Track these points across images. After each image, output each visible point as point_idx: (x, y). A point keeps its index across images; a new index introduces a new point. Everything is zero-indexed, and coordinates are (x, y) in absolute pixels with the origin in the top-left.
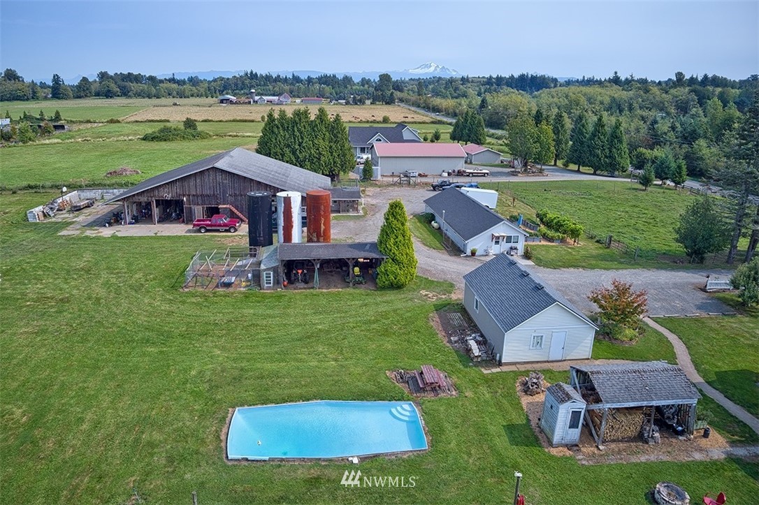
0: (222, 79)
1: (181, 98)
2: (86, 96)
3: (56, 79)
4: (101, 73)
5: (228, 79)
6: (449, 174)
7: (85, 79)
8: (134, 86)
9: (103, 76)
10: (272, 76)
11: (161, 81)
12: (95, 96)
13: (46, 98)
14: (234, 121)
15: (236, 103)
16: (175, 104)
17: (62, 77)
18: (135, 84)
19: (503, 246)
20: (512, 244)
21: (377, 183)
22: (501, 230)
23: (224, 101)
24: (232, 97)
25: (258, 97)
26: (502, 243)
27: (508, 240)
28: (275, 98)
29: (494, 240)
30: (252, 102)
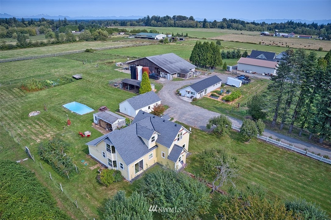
0: (275, 24)
1: (250, 31)
2: (214, 27)
3: (205, 20)
4: (224, 19)
5: (278, 24)
6: (266, 75)
7: (215, 21)
8: (235, 25)
11: (248, 23)
12: (218, 27)
13: (200, 27)
14: (248, 43)
15: (267, 35)
16: (242, 34)
17: (207, 19)
18: (236, 24)
19: (190, 95)
20: (193, 95)
21: (226, 72)
22: (189, 89)
23: (263, 34)
24: (267, 33)
25: (278, 34)
26: (190, 94)
27: (192, 93)
28: (286, 34)
29: (188, 92)
30: (274, 36)
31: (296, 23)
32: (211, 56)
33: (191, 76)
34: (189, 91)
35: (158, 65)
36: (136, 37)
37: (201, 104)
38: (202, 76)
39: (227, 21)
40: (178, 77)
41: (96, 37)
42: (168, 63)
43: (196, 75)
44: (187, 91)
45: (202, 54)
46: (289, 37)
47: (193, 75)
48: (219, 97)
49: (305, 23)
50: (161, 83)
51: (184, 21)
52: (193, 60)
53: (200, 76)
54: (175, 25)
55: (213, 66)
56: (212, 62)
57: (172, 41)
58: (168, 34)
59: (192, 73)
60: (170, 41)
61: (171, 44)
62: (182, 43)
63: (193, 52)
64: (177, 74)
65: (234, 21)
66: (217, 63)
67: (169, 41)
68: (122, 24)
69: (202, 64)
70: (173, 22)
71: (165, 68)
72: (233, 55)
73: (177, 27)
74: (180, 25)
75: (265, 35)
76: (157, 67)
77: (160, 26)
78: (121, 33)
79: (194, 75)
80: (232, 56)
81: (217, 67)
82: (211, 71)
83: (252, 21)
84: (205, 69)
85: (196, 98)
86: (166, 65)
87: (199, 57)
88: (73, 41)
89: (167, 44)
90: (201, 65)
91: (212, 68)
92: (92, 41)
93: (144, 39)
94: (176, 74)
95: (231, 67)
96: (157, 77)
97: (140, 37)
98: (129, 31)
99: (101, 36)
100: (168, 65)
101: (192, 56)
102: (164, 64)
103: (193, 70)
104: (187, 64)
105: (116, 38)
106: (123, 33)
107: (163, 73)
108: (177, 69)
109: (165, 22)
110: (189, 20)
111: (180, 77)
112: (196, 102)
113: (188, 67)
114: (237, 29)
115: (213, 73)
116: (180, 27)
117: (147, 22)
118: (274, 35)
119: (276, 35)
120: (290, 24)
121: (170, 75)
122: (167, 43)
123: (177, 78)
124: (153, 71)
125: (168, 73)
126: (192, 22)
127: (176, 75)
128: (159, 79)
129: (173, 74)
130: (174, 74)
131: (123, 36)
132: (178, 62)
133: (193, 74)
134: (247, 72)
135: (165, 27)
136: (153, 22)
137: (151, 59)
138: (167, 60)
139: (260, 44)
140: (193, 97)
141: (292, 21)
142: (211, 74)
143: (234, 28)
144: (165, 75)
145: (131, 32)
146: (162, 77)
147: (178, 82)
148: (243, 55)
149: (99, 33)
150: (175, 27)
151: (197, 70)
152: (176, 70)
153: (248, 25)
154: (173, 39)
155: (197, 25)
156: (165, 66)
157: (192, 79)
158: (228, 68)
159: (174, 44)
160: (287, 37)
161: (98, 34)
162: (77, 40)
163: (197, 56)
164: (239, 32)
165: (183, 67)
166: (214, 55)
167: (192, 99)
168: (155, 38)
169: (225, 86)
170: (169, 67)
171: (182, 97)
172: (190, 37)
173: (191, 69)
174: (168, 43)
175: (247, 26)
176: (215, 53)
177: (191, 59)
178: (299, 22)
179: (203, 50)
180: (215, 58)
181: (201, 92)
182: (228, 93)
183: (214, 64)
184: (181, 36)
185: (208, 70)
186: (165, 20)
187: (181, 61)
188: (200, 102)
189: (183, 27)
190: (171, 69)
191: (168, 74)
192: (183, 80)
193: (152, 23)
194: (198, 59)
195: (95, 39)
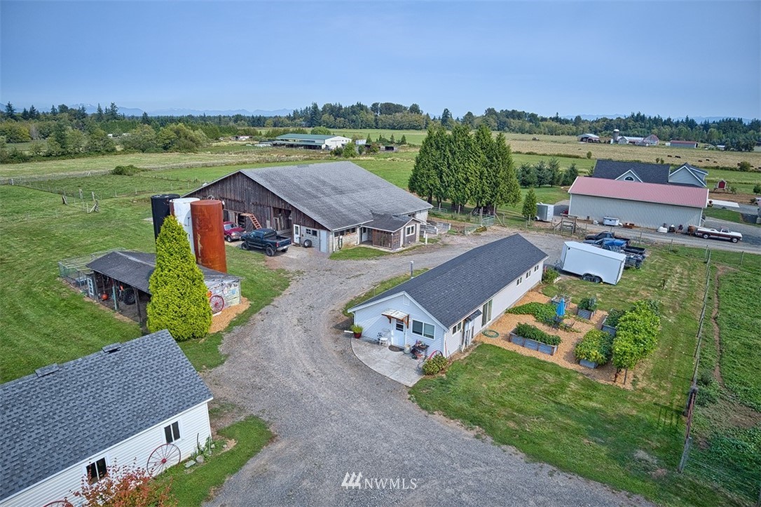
0: (605, 119)
1: (552, 135)
3: (446, 113)
4: (489, 109)
5: (612, 120)
6: (671, 230)
7: (470, 114)
8: (515, 123)
9: (491, 112)
10: (661, 120)
11: (544, 119)
15: (596, 142)
16: (534, 139)
17: (451, 111)
18: (517, 121)
19: (408, 339)
20: (422, 339)
21: (537, 225)
22: (402, 306)
23: (584, 140)
24: (592, 136)
25: (619, 137)
26: (408, 331)
27: (418, 328)
28: (640, 139)
29: (394, 323)
30: (612, 142)
31: (650, 117)
32: (482, 173)
33: (412, 239)
34: (400, 315)
35: (286, 196)
36: (275, 145)
37: (475, 400)
38: (455, 237)
39: (495, 113)
40: (361, 243)
41: (167, 141)
42: (328, 190)
43: (432, 236)
44: (390, 318)
45: (449, 165)
46: (647, 145)
47: (421, 236)
48: (556, 341)
49: (669, 119)
50: (288, 268)
51: (397, 114)
52: (420, 186)
53: (447, 240)
54: (377, 124)
55: (489, 203)
56: (483, 192)
57: (364, 153)
58: (357, 139)
59: (418, 229)
60: (360, 152)
61: (362, 158)
62: (390, 157)
63: (418, 162)
64: (358, 231)
65: (514, 114)
66: (501, 195)
67: (358, 152)
68: (254, 121)
69: (451, 197)
70: (371, 117)
71: (310, 208)
72: (538, 177)
73: (382, 128)
74: (389, 125)
75: (590, 141)
76: (282, 206)
77: (343, 127)
78: (241, 137)
79: (426, 236)
80: (536, 179)
81: (502, 209)
82: (483, 221)
83: (554, 116)
84: (459, 216)
85: (439, 359)
86: (316, 197)
87: (441, 178)
88: (107, 151)
89: (351, 158)
90: (448, 204)
91: (488, 209)
92: (157, 152)
93: (294, 149)
94: (354, 230)
95: (551, 208)
96: (275, 244)
97: (284, 145)
98: (263, 134)
99: (182, 139)
100: (327, 200)
101: (415, 175)
102: (308, 193)
103: (423, 217)
104: (397, 198)
105: (224, 147)
106: (247, 137)
107: (304, 228)
108: (361, 215)
109: (354, 117)
110: (410, 114)
111: (369, 242)
112: (443, 382)
113: (401, 206)
114: (522, 131)
115: (494, 227)
116: (389, 128)
117: (313, 118)
118: (612, 140)
119: (616, 142)
120: (637, 121)
121: (328, 237)
122: (352, 156)
123: (356, 250)
124: (268, 222)
125: (323, 228)
126: (414, 116)
127: (357, 235)
128: (284, 251)
129: (342, 233)
130: (348, 230)
131: (245, 143)
132: (364, 189)
133: (422, 232)
134: (607, 222)
135: (354, 128)
136: (326, 117)
137: (261, 176)
138: (324, 183)
139: (589, 158)
140: (425, 348)
141: (642, 114)
142: (487, 233)
143: (513, 131)
144: (310, 237)
145: (267, 136)
146: (296, 245)
147: (361, 262)
148: (566, 176)
149: (177, 132)
150: (377, 128)
151: (435, 219)
152: (355, 217)
153: (544, 123)
154: (370, 148)
155: (427, 123)
156: (313, 202)
157: (420, 250)
158: (542, 211)
159: (370, 158)
160: (642, 145)
161: (173, 135)
162: (119, 148)
163: (433, 172)
164: (526, 136)
165: (385, 207)
166: (491, 168)
167: (420, 362)
168: (323, 146)
169: (558, 279)
170: (330, 207)
171: (367, 348)
172: (410, 146)
173: (413, 215)
174: (354, 157)
175: (543, 125)
176: (492, 161)
177: (414, 185)
178: (657, 117)
179: (453, 154)
180: (495, 176)
181: (466, 321)
182: (585, 313)
183: (492, 196)
184: (389, 142)
185: (472, 219)
186: (354, 113)
187: (378, 187)
188: (463, 381)
189: (395, 129)
190: (337, 212)
191: (323, 233)
192: (382, 254)
193: (324, 121)
194: (438, 182)
195: (166, 148)
